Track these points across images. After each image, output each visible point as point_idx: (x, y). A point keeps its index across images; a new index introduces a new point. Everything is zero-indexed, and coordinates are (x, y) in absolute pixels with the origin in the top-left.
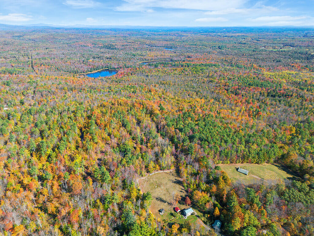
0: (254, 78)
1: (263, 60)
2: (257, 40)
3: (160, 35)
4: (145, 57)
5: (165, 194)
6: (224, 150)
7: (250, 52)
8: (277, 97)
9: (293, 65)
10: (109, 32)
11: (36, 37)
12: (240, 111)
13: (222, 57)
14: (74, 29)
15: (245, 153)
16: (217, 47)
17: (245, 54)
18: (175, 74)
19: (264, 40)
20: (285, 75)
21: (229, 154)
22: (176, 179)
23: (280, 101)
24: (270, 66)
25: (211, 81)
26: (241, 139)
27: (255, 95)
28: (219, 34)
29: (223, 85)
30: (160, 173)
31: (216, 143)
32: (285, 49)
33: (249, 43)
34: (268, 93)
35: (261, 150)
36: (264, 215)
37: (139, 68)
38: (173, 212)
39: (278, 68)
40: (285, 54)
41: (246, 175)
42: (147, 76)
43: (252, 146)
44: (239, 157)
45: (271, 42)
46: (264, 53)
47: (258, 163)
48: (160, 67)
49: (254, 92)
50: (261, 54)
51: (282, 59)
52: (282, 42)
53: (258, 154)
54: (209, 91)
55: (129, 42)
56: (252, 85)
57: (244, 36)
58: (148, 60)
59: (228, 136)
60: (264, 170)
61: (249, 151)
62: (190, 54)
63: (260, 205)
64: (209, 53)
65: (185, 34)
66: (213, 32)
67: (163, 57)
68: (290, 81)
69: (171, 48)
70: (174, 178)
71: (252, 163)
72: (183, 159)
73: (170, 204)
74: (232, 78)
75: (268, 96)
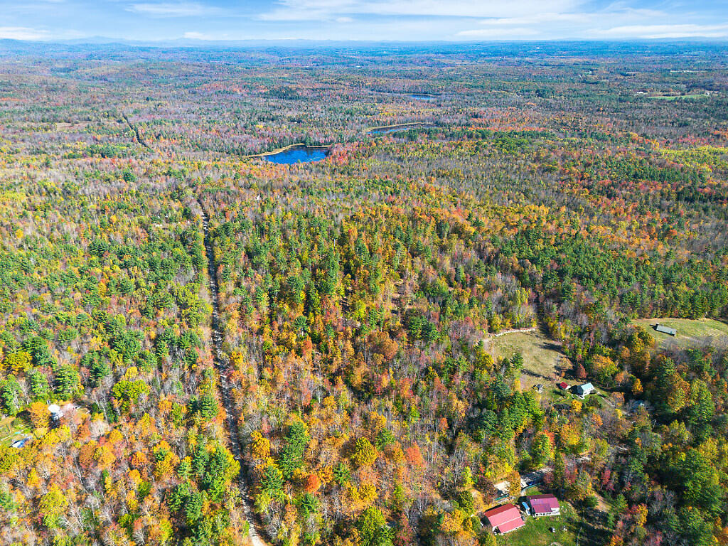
0: (641, 162)
1: (647, 121)
2: (622, 74)
3: (388, 63)
4: (377, 118)
5: (534, 365)
6: (629, 294)
7: (614, 104)
8: (697, 203)
9: (717, 132)
10: (267, 57)
11: (106, 71)
12: (629, 229)
13: (551, 116)
14: (182, 49)
15: (668, 298)
16: (533, 92)
17: (602, 109)
18: (461, 155)
19: (640, 75)
20: (705, 156)
21: (639, 300)
22: (545, 343)
23: (705, 210)
24: (668, 136)
25: (550, 170)
26: (654, 276)
27: (650, 198)
28: (527, 59)
29: (576, 178)
30: (514, 334)
31: (609, 281)
32: (694, 97)
33: (605, 80)
34: (679, 194)
35: (696, 293)
36: (722, 388)
37: (375, 142)
38: (557, 389)
39: (686, 140)
40: (694, 106)
41: (673, 335)
42: (400, 159)
43: (678, 287)
44: (655, 305)
45: (657, 80)
46: (645, 105)
47: (690, 317)
48: (422, 139)
49: (649, 190)
50: (641, 108)
51: (690, 119)
52: (682, 79)
53: (692, 300)
54: (550, 191)
55: (324, 80)
56: (642, 177)
57: (589, 63)
58: (385, 123)
59: (629, 269)
60: (704, 329)
61: (675, 295)
62: (477, 110)
63: (714, 374)
64: (519, 106)
65: (447, 61)
66: (514, 55)
67: (417, 116)
68: (720, 168)
69: (425, 94)
70: (542, 341)
71: (681, 317)
72: (555, 309)
73: (548, 379)
74: (592, 162)
75: (678, 199)
